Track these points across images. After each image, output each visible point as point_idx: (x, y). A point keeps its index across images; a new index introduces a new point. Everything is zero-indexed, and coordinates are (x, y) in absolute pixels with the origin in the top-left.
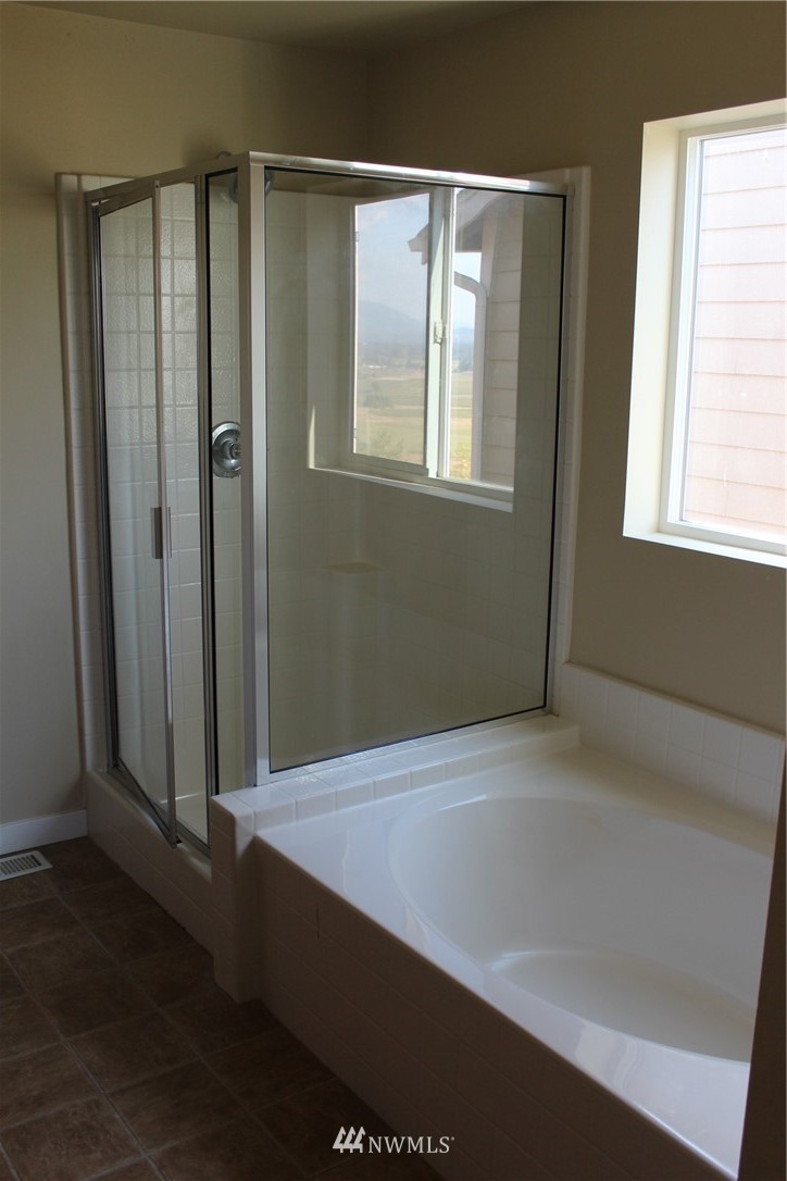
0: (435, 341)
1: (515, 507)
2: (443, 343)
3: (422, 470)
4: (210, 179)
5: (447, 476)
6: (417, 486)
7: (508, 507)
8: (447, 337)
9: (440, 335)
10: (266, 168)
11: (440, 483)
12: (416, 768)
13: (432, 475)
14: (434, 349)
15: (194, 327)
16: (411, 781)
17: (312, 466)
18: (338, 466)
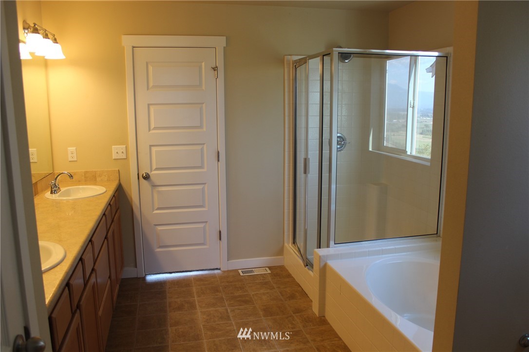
0: (410, 107)
1: (431, 164)
2: (413, 107)
3: (405, 151)
4: (324, 57)
5: (414, 153)
6: (403, 157)
7: (428, 164)
8: (415, 105)
9: (412, 105)
10: (339, 53)
11: (411, 156)
12: (384, 248)
13: (409, 153)
14: (410, 110)
15: (319, 103)
16: (383, 252)
17: (370, 149)
18: (379, 150)
